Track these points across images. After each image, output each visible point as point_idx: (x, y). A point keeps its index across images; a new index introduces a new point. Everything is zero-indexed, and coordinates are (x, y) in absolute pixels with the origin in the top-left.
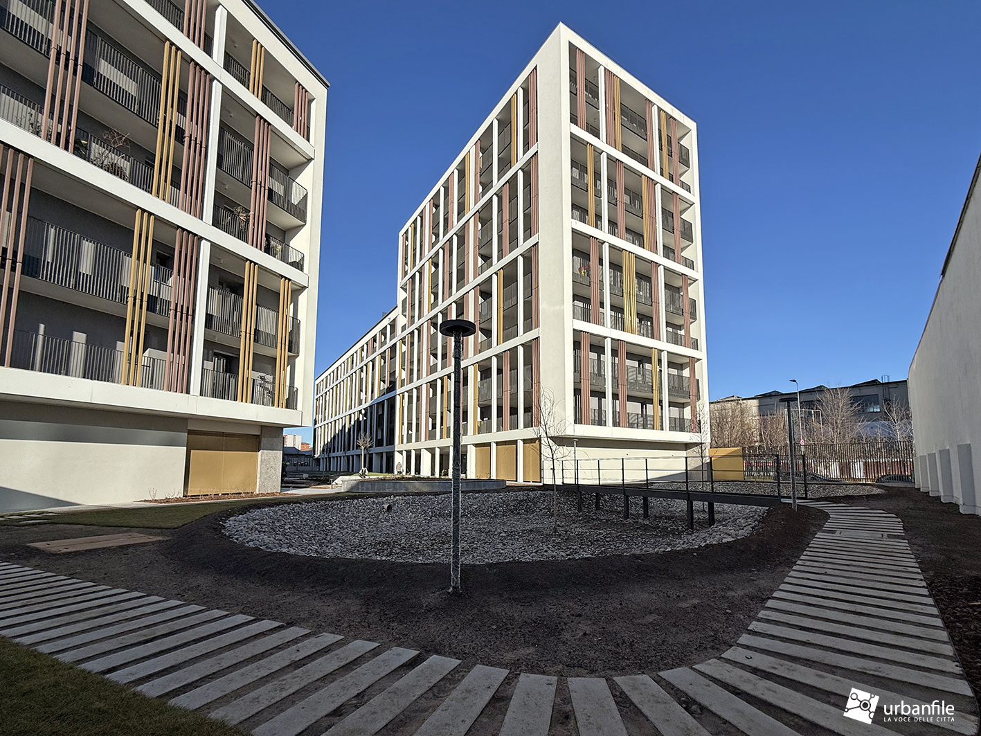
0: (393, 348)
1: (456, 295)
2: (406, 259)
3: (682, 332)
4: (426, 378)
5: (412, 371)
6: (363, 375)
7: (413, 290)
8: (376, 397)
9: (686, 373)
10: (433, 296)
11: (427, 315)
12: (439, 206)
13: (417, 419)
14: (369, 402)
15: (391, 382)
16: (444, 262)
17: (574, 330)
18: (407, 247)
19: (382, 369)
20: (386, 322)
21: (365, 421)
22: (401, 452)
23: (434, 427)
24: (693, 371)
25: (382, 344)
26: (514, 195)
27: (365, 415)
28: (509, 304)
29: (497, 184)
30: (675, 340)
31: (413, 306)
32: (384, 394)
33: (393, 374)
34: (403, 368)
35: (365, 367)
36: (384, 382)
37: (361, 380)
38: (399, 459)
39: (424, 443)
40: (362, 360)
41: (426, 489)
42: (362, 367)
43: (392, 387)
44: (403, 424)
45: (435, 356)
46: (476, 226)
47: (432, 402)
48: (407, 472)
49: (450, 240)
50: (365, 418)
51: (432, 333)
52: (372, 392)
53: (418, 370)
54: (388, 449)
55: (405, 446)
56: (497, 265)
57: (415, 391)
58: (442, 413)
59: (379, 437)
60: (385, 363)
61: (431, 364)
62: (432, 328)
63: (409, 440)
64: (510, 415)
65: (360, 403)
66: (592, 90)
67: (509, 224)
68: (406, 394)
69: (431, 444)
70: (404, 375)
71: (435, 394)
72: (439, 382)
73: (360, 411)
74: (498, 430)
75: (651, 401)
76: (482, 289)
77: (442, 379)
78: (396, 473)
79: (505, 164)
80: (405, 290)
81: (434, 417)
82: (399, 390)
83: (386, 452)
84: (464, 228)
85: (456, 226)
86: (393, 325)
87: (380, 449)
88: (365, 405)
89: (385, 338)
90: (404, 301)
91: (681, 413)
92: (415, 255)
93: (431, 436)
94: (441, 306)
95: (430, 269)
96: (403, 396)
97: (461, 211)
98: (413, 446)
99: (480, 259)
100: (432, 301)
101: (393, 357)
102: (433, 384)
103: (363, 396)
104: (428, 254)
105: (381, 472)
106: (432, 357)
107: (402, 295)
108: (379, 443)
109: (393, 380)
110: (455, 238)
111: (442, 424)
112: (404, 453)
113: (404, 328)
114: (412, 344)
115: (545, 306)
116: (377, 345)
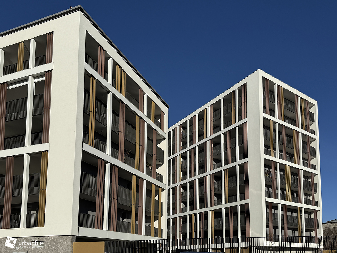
3: (311, 198)
9: (312, 216)
17: (266, 202)
24: (315, 216)
75: (297, 230)
91: (310, 234)
115: (252, 191)
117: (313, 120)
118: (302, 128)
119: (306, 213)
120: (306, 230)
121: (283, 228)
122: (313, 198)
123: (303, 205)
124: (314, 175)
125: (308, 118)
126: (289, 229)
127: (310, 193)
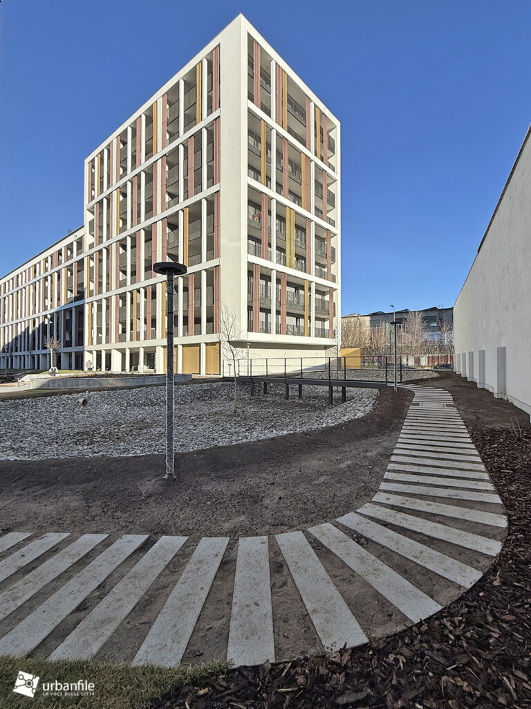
0: (81, 262)
1: (145, 223)
2: (93, 184)
3: (326, 270)
4: (115, 291)
5: (100, 284)
6: (48, 284)
7: (101, 213)
8: (63, 304)
9: (327, 298)
10: (121, 222)
11: (116, 236)
12: (126, 143)
13: (107, 324)
14: (56, 308)
15: (78, 292)
16: (132, 193)
17: (248, 262)
18: (93, 174)
19: (69, 281)
20: (71, 239)
21: (52, 325)
22: (91, 352)
23: (124, 331)
24: (331, 297)
25: (68, 258)
26: (198, 148)
27: (52, 319)
28: (194, 236)
29: (183, 136)
30: (321, 275)
31: (101, 228)
32: (72, 302)
33: (81, 285)
34: (91, 279)
35: (49, 278)
36: (71, 291)
37: (46, 289)
38: (89, 358)
39: (114, 345)
40: (46, 270)
41: (119, 384)
42: (47, 277)
43: (80, 296)
44: (92, 328)
45: (125, 273)
46: (163, 167)
47: (122, 311)
48: (97, 368)
49: (138, 175)
50: (51, 322)
51: (121, 253)
52: (59, 299)
53: (108, 284)
54: (78, 349)
55: (95, 347)
56: (183, 203)
57: (104, 301)
58: (132, 320)
59: (68, 339)
60: (72, 274)
61: (121, 279)
62: (121, 249)
63: (99, 341)
64: (195, 324)
65: (45, 308)
66: (266, 77)
67: (195, 171)
68: (95, 304)
69: (121, 345)
70: (92, 286)
71: (124, 304)
72: (128, 295)
73: (46, 316)
74: (184, 335)
75: (303, 317)
76: (169, 222)
77: (131, 292)
78: (86, 369)
79: (191, 120)
80: (93, 213)
81: (124, 324)
82: (87, 299)
83: (76, 352)
84: (152, 167)
85: (144, 164)
86: (80, 243)
87: (68, 350)
88: (50, 311)
89: (72, 253)
90: (91, 223)
91: (323, 325)
92: (102, 183)
93: (121, 338)
94: (130, 230)
95: (118, 198)
96: (92, 305)
97: (149, 151)
98: (103, 347)
99: (167, 196)
100: (121, 226)
101: (80, 270)
102: (122, 297)
103: (48, 302)
104: (116, 184)
105: (70, 368)
106: (121, 273)
107: (88, 217)
108: (68, 344)
109: (80, 290)
110: (143, 175)
111: (131, 329)
112: (95, 353)
113: (91, 246)
114: (101, 261)
115: (224, 242)
116: (63, 258)
117: (332, 149)
118: (316, 155)
119: (317, 292)
120: (317, 319)
121: (278, 313)
122: (329, 270)
123: (312, 278)
124: (332, 235)
125: (326, 144)
126: (289, 314)
127: (324, 263)
